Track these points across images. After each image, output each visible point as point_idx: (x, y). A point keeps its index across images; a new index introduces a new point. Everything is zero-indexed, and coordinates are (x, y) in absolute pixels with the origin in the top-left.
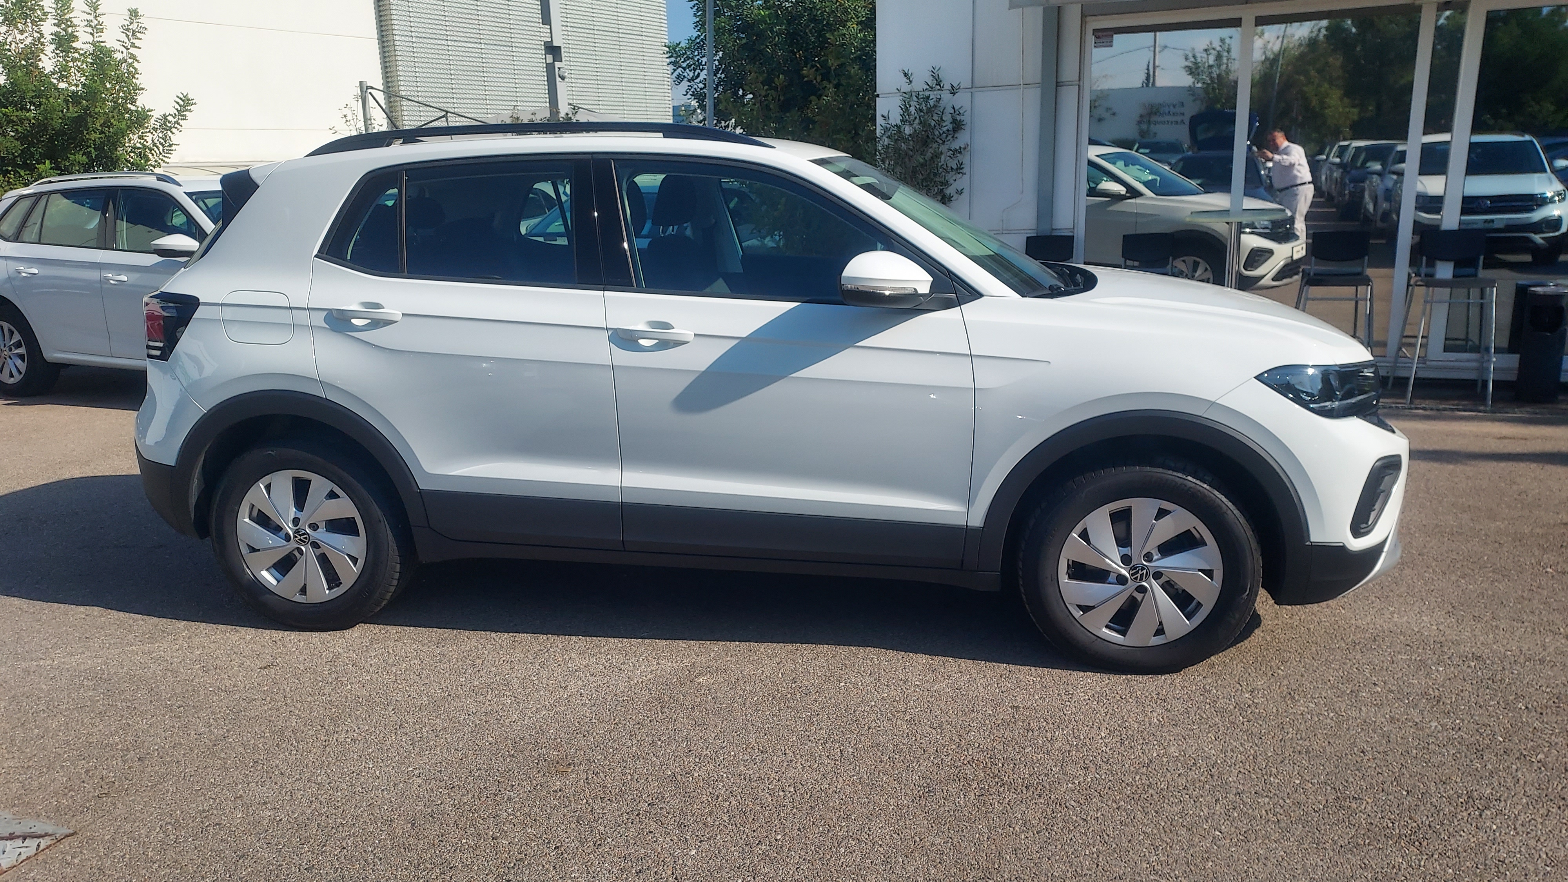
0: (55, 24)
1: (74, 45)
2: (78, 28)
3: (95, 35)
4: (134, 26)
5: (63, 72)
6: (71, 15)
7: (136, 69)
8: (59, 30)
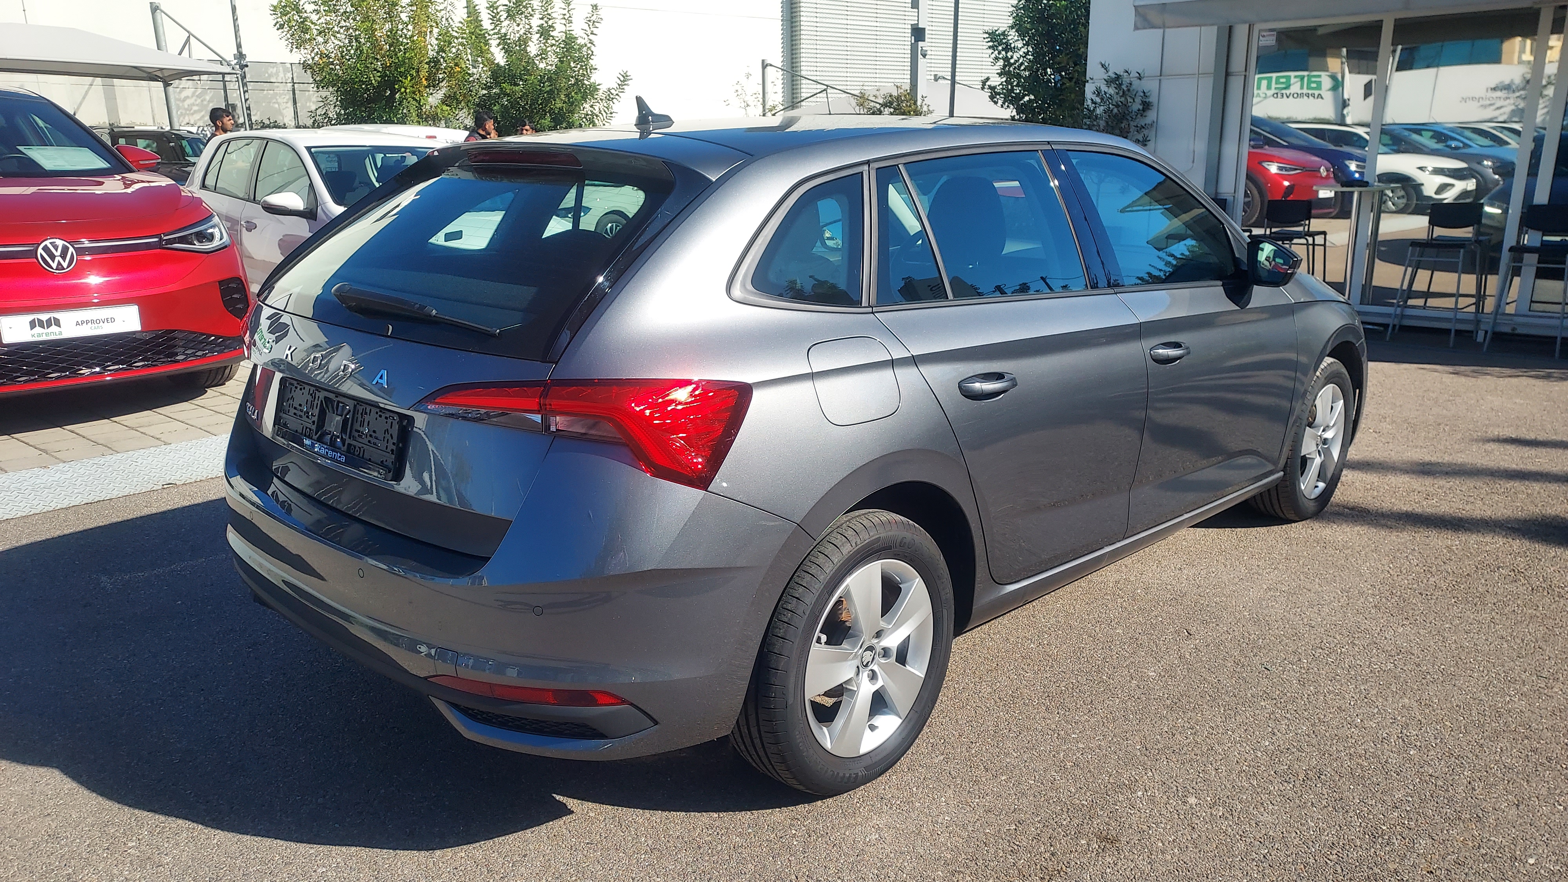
0: (540, 19)
1: (552, 34)
2: (556, 21)
3: (567, 25)
4: (593, 18)
5: (543, 55)
6: (552, 11)
7: (592, 52)
8: (542, 22)
